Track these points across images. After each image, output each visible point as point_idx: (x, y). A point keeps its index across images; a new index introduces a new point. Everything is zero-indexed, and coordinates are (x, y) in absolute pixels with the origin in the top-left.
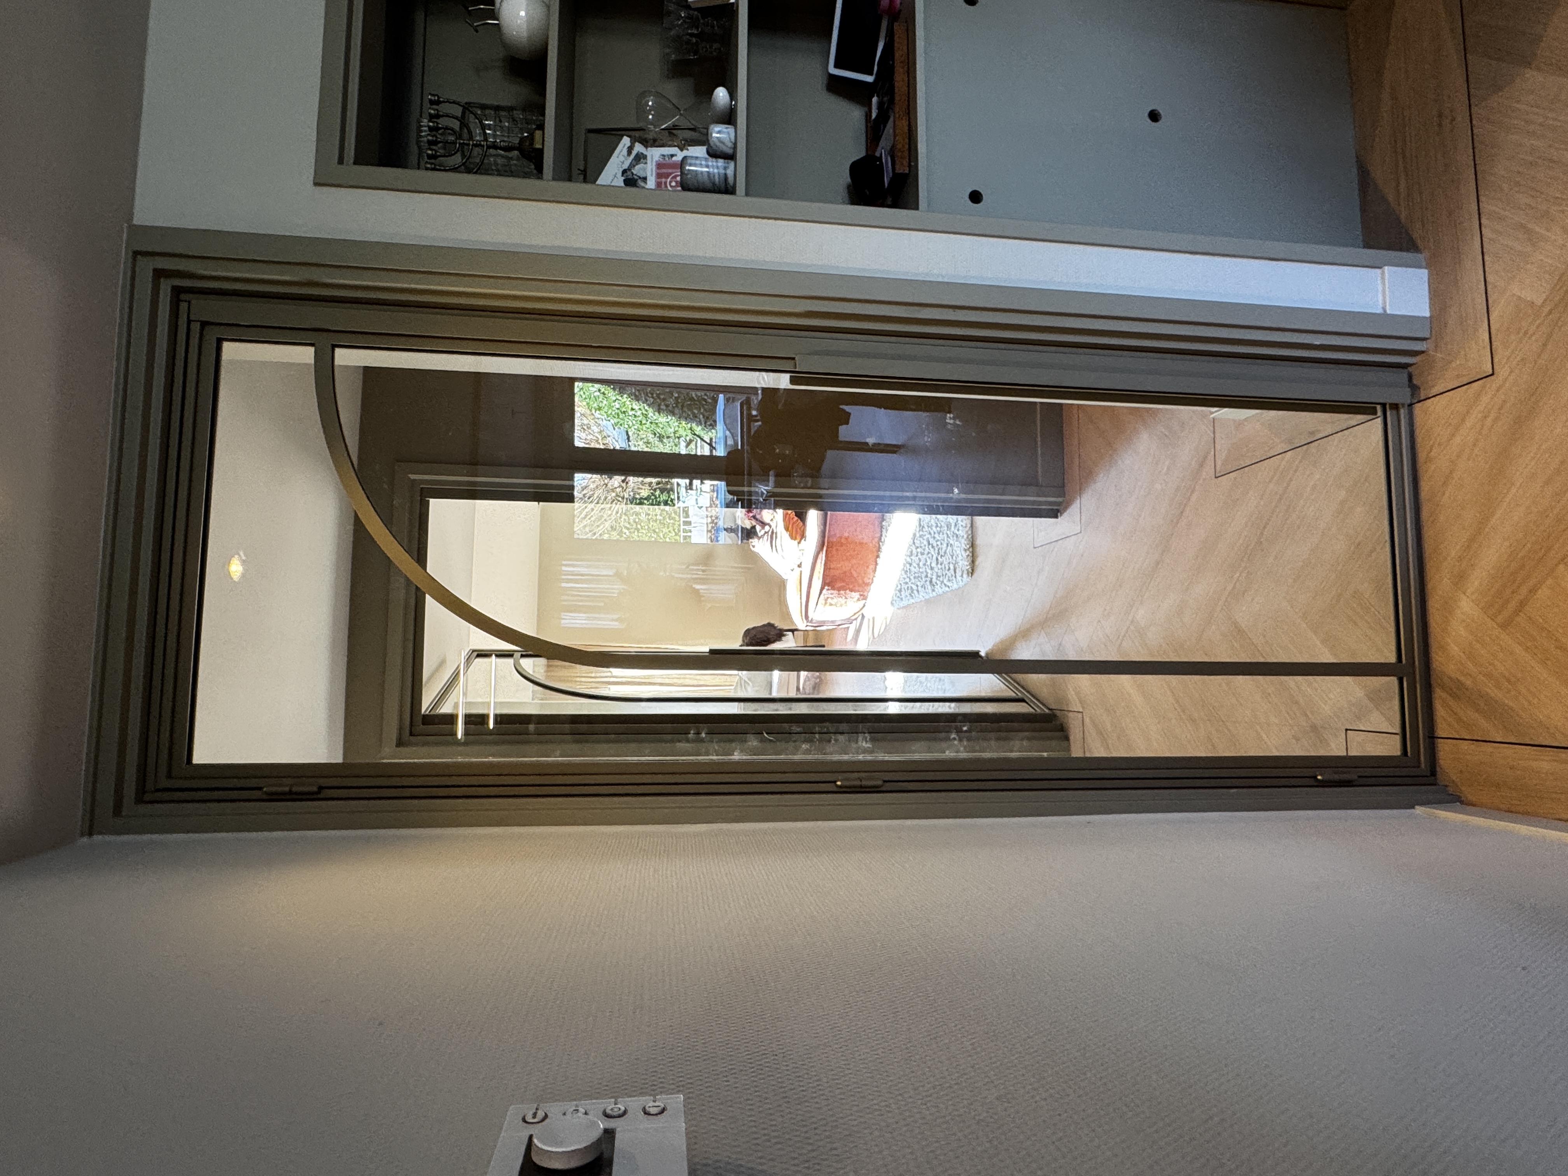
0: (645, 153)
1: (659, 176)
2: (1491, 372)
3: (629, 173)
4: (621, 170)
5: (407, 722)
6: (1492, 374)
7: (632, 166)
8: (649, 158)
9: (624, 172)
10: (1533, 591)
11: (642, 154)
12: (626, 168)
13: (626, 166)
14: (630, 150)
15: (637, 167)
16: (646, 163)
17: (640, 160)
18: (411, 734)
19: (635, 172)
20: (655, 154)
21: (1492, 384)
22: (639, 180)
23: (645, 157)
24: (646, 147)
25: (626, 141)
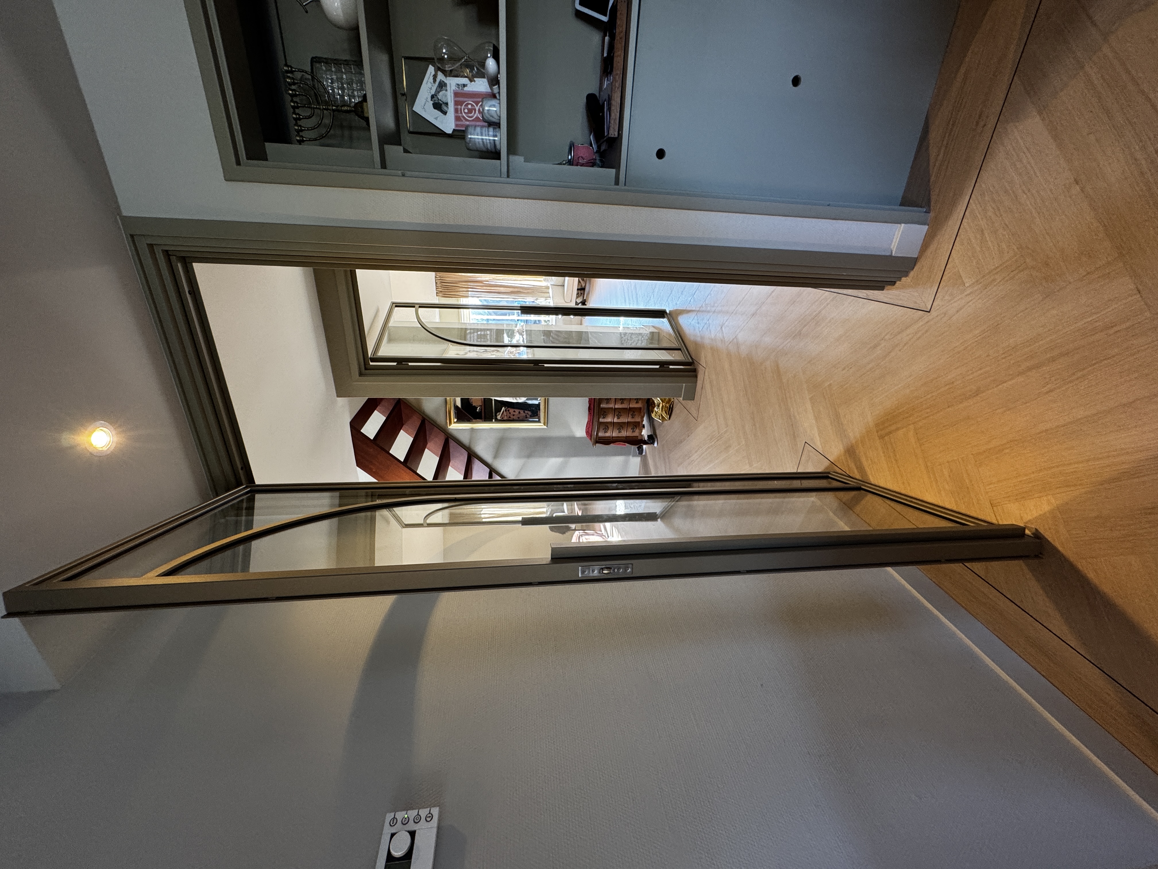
0: (445, 81)
1: (456, 103)
2: (928, 310)
3: (435, 98)
4: (430, 95)
5: (362, 363)
6: (929, 312)
7: (437, 92)
8: (448, 88)
9: (432, 97)
10: (898, 429)
11: (443, 81)
12: (433, 93)
13: (433, 92)
14: (435, 77)
15: (441, 93)
16: (446, 90)
17: (442, 88)
18: (366, 369)
19: (440, 98)
20: (452, 83)
21: (927, 317)
22: (443, 105)
23: (445, 85)
24: (446, 76)
25: (431, 69)
